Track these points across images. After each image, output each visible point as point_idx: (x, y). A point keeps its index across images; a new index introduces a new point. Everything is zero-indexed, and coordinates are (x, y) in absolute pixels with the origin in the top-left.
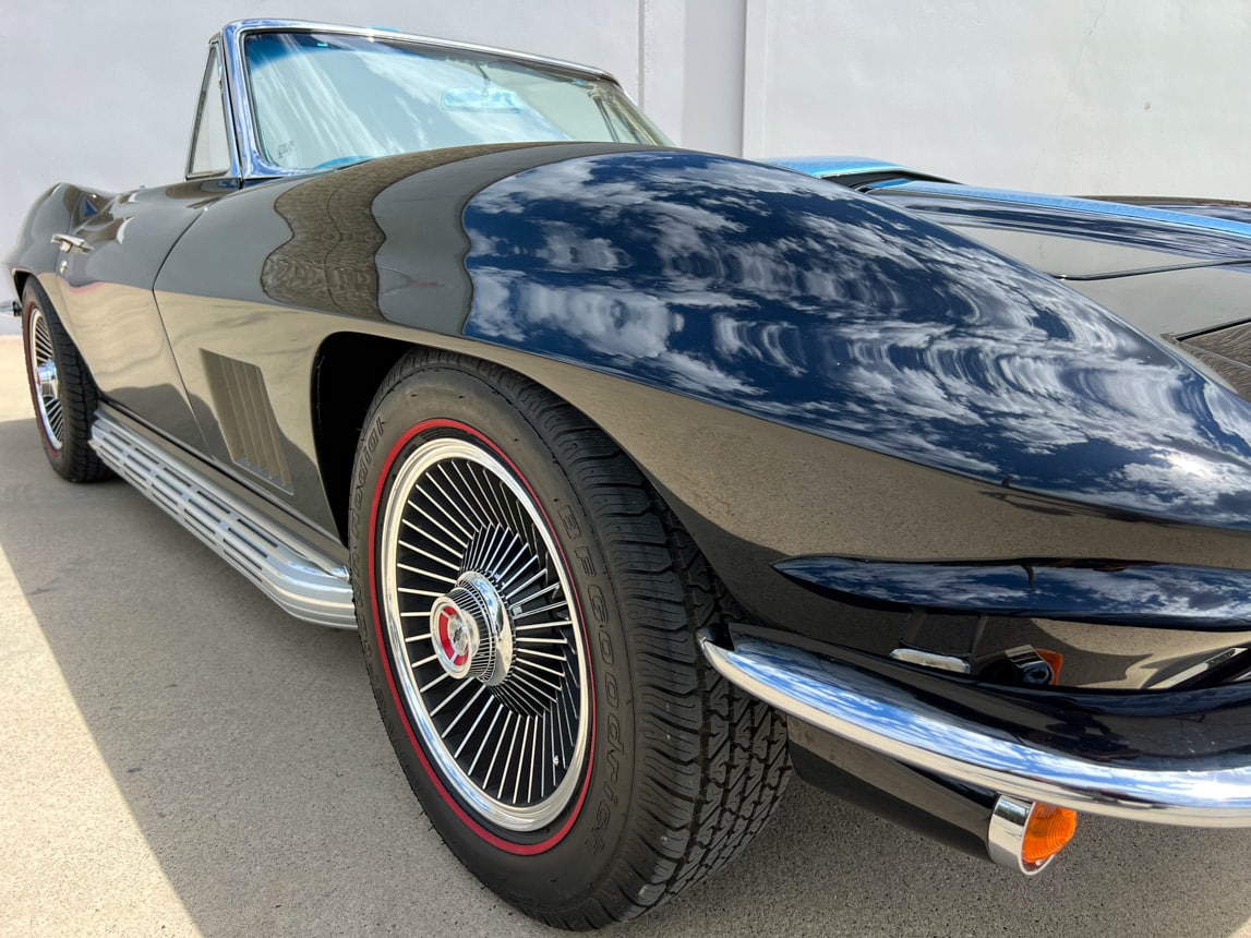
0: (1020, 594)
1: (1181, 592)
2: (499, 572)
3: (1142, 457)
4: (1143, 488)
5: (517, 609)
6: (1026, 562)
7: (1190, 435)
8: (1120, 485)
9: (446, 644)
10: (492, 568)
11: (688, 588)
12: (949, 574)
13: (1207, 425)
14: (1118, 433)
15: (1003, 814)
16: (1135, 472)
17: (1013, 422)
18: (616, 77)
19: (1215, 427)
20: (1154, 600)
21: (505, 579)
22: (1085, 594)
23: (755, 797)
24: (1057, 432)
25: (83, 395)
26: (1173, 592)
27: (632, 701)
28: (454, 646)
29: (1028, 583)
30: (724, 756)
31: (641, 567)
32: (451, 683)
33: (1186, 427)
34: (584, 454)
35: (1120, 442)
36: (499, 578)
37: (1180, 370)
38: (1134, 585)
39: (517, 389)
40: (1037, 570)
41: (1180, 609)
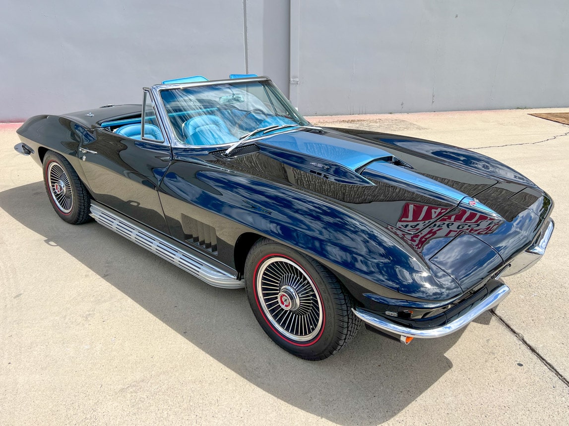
2: (295, 286)
9: (283, 303)
10: (293, 285)
23: (348, 338)
25: (84, 197)
32: (286, 311)
36: (295, 288)
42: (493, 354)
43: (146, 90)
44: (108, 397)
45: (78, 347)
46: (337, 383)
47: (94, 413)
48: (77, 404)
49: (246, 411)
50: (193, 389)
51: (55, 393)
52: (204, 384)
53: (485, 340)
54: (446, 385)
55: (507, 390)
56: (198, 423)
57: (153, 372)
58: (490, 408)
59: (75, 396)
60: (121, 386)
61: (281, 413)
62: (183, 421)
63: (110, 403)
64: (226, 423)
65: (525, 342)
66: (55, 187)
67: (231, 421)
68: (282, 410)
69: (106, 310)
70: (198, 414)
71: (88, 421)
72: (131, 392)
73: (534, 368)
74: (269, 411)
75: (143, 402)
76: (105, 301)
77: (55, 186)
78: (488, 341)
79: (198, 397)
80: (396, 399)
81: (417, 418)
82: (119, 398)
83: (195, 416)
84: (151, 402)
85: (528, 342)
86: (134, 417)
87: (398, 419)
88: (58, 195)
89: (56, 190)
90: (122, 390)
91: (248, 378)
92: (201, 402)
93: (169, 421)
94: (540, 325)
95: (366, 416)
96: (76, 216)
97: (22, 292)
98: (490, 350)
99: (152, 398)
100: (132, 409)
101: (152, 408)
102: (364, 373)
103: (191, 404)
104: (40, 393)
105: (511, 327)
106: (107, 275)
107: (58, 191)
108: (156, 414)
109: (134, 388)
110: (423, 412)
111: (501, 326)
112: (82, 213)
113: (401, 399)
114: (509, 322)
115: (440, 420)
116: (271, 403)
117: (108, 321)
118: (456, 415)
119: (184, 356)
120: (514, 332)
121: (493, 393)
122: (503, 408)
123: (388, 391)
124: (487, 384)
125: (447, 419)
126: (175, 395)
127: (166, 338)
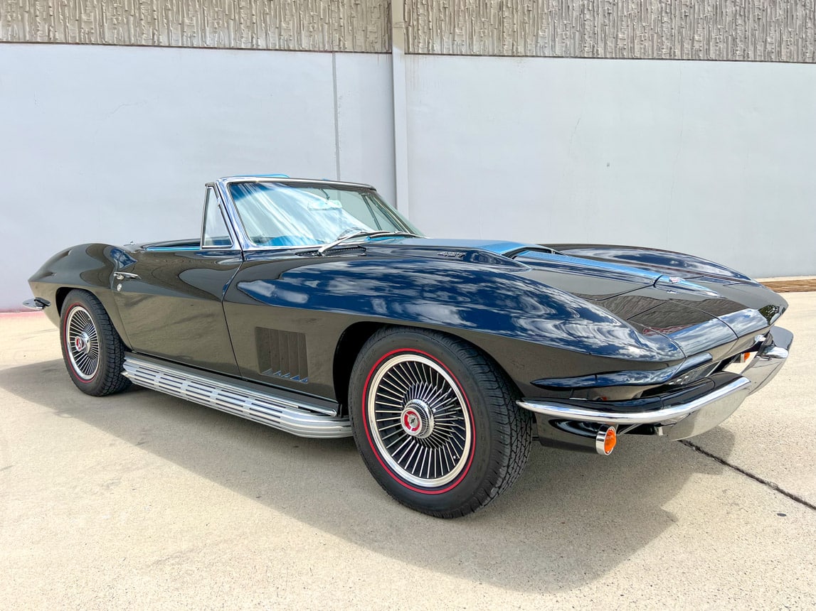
0: (594, 382)
1: (633, 377)
3: (623, 348)
4: (624, 354)
5: (434, 410)
6: (596, 374)
7: (634, 343)
8: (617, 354)
9: (407, 424)
10: (423, 397)
11: (503, 393)
12: (575, 380)
13: (637, 341)
14: (616, 343)
15: (599, 440)
16: (621, 351)
17: (586, 340)
18: (375, 188)
19: (640, 342)
20: (627, 380)
21: (428, 401)
22: (611, 380)
23: (512, 466)
24: (599, 342)
26: (631, 377)
27: (490, 428)
28: (410, 425)
29: (596, 379)
30: (515, 444)
31: (489, 388)
33: (633, 341)
34: (467, 356)
35: (617, 345)
36: (426, 400)
37: (629, 329)
38: (623, 377)
39: (441, 338)
40: (598, 376)
41: (633, 381)
42: (738, 504)
43: (209, 186)
44: (135, 572)
45: (93, 517)
46: (499, 544)
47: (110, 591)
48: (84, 581)
49: (358, 580)
50: (272, 558)
51: (50, 568)
52: (288, 552)
53: (721, 490)
54: (672, 541)
55: (770, 543)
56: (280, 597)
57: (208, 541)
58: (749, 564)
59: (82, 572)
60: (156, 558)
61: (414, 580)
62: (256, 595)
63: (138, 578)
64: (325, 595)
65: (782, 492)
66: (75, 342)
67: (333, 593)
68: (416, 577)
69: (139, 478)
70: (279, 586)
71: (101, 600)
72: (173, 564)
73: (804, 517)
74: (395, 579)
75: (191, 575)
76: (138, 469)
77: (76, 340)
78: (725, 491)
79: (279, 567)
80: (596, 559)
81: (635, 579)
82: (152, 572)
83: (275, 589)
84: (204, 574)
85: (786, 491)
86: (176, 593)
87: (604, 581)
88: (78, 352)
89: (76, 346)
90: (158, 562)
91: (359, 542)
92: (285, 571)
93: (232, 595)
94: (798, 473)
95: (552, 580)
96: (103, 380)
97: (13, 464)
98: (731, 501)
99: (205, 569)
100: (173, 583)
101: (205, 582)
102: (541, 531)
103: (269, 575)
104: (26, 569)
105: (756, 476)
106: (143, 443)
107: (79, 348)
108: (212, 588)
109: (177, 560)
110: (643, 572)
111: (741, 476)
112: (111, 375)
113: (604, 558)
114: (750, 472)
115: (672, 581)
116: (397, 569)
117: (141, 489)
118: (697, 574)
119: (257, 522)
120: (762, 482)
121: (749, 547)
122: (770, 563)
123: (581, 550)
124: (736, 537)
125: (684, 579)
126: (243, 565)
127: (229, 504)
